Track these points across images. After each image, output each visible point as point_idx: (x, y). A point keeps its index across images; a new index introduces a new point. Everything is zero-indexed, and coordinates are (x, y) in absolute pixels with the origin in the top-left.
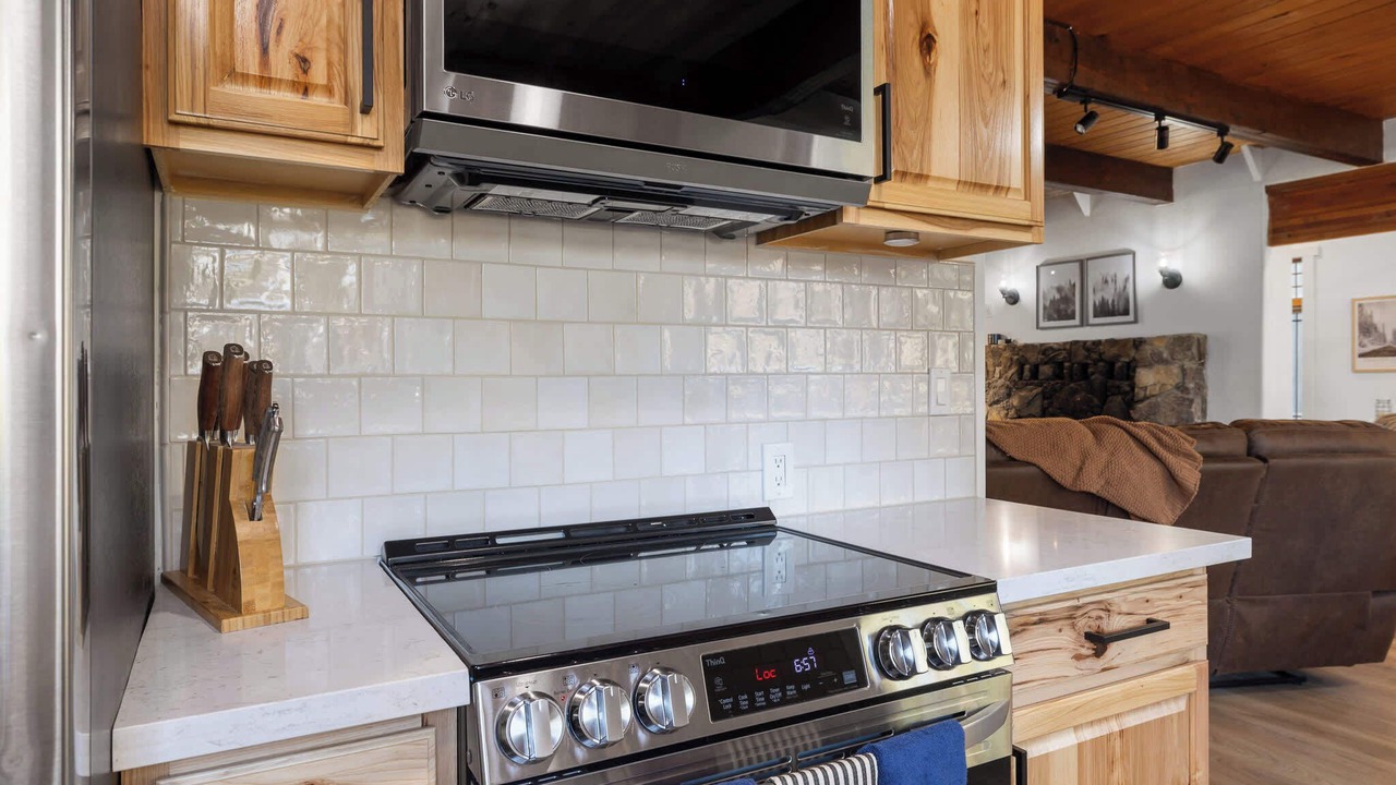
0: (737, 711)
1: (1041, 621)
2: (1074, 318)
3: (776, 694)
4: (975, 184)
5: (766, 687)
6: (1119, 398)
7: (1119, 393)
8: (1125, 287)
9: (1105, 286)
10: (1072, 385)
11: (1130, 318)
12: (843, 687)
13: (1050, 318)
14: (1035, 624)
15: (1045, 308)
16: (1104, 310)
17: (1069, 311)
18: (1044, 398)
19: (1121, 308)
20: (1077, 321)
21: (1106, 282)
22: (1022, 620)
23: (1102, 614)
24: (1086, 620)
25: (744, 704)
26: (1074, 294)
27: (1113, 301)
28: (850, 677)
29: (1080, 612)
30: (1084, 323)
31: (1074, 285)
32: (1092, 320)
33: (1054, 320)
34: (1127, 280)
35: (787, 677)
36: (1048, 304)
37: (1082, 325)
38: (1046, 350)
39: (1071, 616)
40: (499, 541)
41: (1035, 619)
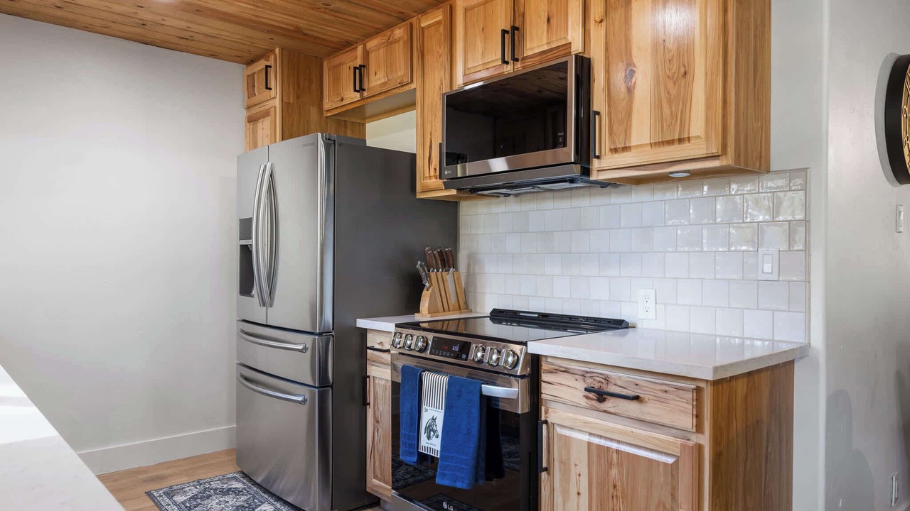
0: (435, 354)
1: (565, 372)
3: (444, 354)
4: (662, 142)
5: (443, 350)
12: (461, 359)
14: (562, 371)
22: (556, 368)
23: (603, 381)
24: (592, 380)
25: (437, 353)
28: (464, 356)
29: (588, 375)
35: (450, 350)
39: (584, 375)
40: (521, 314)
41: (563, 369)
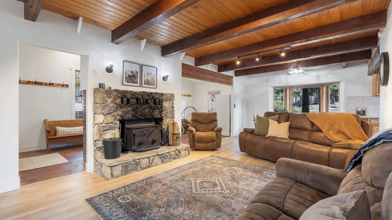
2: (137, 84)
6: (158, 110)
7: (158, 109)
8: (154, 77)
9: (148, 75)
10: (144, 106)
11: (155, 87)
13: (128, 82)
15: (126, 77)
16: (148, 83)
17: (136, 81)
18: (133, 111)
19: (153, 83)
20: (138, 85)
21: (148, 74)
26: (137, 75)
27: (150, 81)
30: (141, 86)
31: (138, 72)
32: (144, 85)
33: (130, 83)
34: (154, 75)
36: (127, 76)
37: (139, 86)
38: (134, 93)
